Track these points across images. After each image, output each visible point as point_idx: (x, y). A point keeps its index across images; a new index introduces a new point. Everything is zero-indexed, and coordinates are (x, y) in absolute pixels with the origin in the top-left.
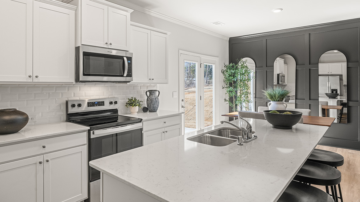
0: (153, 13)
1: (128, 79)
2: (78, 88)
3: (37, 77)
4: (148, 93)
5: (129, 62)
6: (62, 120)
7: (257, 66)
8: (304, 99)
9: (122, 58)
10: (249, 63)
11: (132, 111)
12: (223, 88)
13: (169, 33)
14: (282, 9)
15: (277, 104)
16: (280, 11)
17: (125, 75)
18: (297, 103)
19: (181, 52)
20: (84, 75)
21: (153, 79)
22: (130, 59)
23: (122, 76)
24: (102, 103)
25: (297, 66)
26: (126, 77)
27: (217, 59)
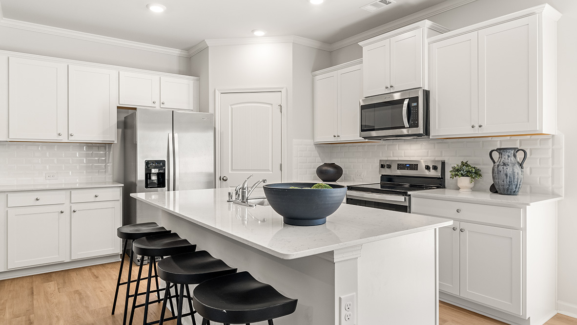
1: (413, 130)
3: (339, 136)
5: (415, 104)
11: (459, 184)
20: (362, 131)
21: (480, 126)
22: (415, 100)
23: (404, 127)
26: (409, 128)
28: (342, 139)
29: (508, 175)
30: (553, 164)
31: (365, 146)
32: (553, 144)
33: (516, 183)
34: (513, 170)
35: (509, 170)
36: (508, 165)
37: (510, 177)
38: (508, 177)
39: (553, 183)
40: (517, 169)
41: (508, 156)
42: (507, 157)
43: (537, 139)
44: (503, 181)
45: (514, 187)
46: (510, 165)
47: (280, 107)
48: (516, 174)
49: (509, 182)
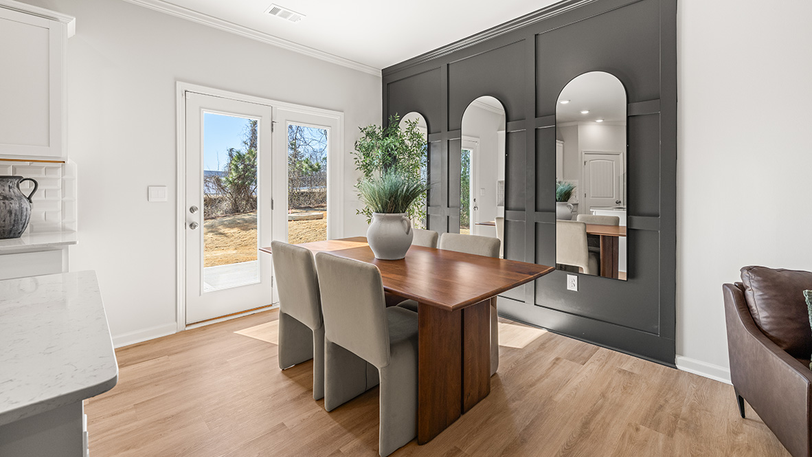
7: (432, 131)
8: (524, 210)
18: (507, 219)
25: (509, 123)
27: (338, 116)
29: (13, 212)
30: (63, 196)
32: (63, 174)
33: (24, 221)
34: (20, 205)
35: (15, 206)
36: (12, 199)
37: (15, 215)
38: (13, 215)
39: (63, 216)
40: (26, 204)
41: (10, 187)
42: (7, 188)
43: (42, 167)
44: (4, 221)
45: (21, 226)
46: (15, 198)
48: (25, 210)
49: (14, 221)
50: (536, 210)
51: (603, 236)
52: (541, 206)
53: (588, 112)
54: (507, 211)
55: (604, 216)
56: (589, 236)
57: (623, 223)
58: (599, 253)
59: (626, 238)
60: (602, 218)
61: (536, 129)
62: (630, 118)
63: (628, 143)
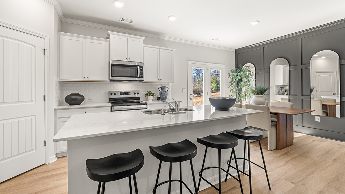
0: (166, 38)
1: (141, 79)
2: (116, 84)
3: (88, 78)
4: (160, 89)
5: (142, 69)
6: (107, 101)
7: (257, 69)
8: (297, 95)
9: (136, 66)
10: (251, 67)
11: (148, 99)
12: (229, 87)
13: (174, 50)
14: (259, 21)
15: (257, 97)
16: (257, 23)
17: (139, 76)
18: (290, 98)
19: (189, 62)
20: (112, 76)
21: (161, 79)
22: (141, 67)
23: (137, 77)
24: (129, 93)
25: (290, 67)
26: (139, 77)
27: (223, 66)
28: (90, 79)
31: (102, 84)
43: (168, 84)
47: (43, 51)
50: (302, 95)
51: (329, 105)
52: (304, 94)
53: (318, 55)
54: (290, 96)
55: (329, 99)
56: (323, 105)
57: (338, 100)
58: (327, 112)
59: (340, 106)
60: (328, 99)
61: (302, 69)
62: (341, 66)
63: (340, 73)
